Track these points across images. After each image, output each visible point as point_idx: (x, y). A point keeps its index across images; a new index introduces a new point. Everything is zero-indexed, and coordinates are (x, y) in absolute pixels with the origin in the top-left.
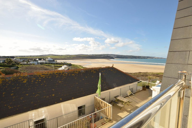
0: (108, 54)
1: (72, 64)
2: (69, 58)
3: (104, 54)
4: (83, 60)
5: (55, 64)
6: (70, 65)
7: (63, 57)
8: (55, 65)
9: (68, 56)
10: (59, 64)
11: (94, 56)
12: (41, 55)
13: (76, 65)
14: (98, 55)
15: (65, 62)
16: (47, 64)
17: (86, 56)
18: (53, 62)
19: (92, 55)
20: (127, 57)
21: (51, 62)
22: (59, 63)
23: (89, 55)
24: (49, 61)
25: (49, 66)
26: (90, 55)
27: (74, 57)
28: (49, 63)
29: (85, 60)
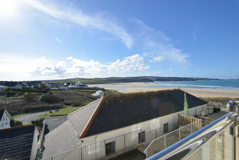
0: (146, 77)
1: (105, 88)
2: (99, 82)
3: (140, 77)
4: (116, 85)
5: (87, 89)
6: (103, 90)
7: (92, 81)
8: (87, 91)
9: (98, 80)
10: (91, 90)
11: (129, 79)
12: (67, 80)
13: (110, 90)
14: (133, 78)
15: (97, 87)
16: (78, 89)
17: (119, 79)
18: (84, 87)
19: (126, 77)
20: (170, 79)
21: (82, 87)
22: (91, 88)
23: (122, 78)
24: (79, 86)
25: (80, 91)
26: (124, 78)
27: (105, 80)
28: (80, 89)
29: (119, 84)
